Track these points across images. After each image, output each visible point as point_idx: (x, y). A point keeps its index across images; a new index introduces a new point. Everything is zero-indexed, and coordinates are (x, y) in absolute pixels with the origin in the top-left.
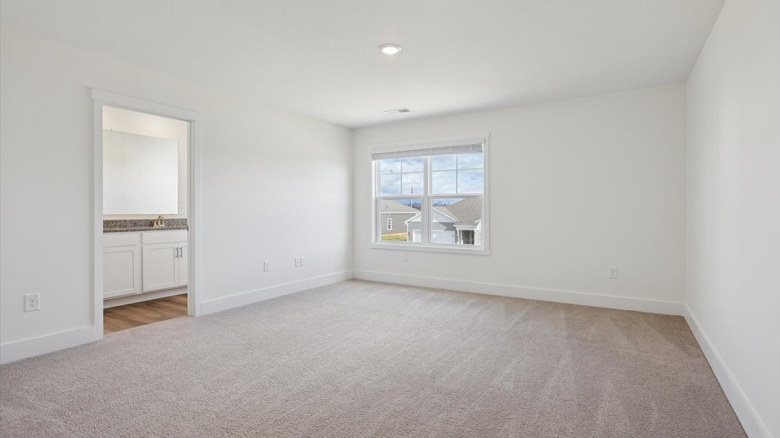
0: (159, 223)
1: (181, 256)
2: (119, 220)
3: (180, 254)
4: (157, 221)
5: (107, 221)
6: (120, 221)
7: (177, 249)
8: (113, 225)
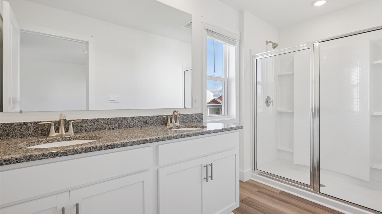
0: (174, 121)
1: (212, 177)
2: (124, 118)
3: (209, 174)
4: (171, 117)
5: (109, 119)
6: (126, 119)
7: (207, 167)
8: (116, 125)
